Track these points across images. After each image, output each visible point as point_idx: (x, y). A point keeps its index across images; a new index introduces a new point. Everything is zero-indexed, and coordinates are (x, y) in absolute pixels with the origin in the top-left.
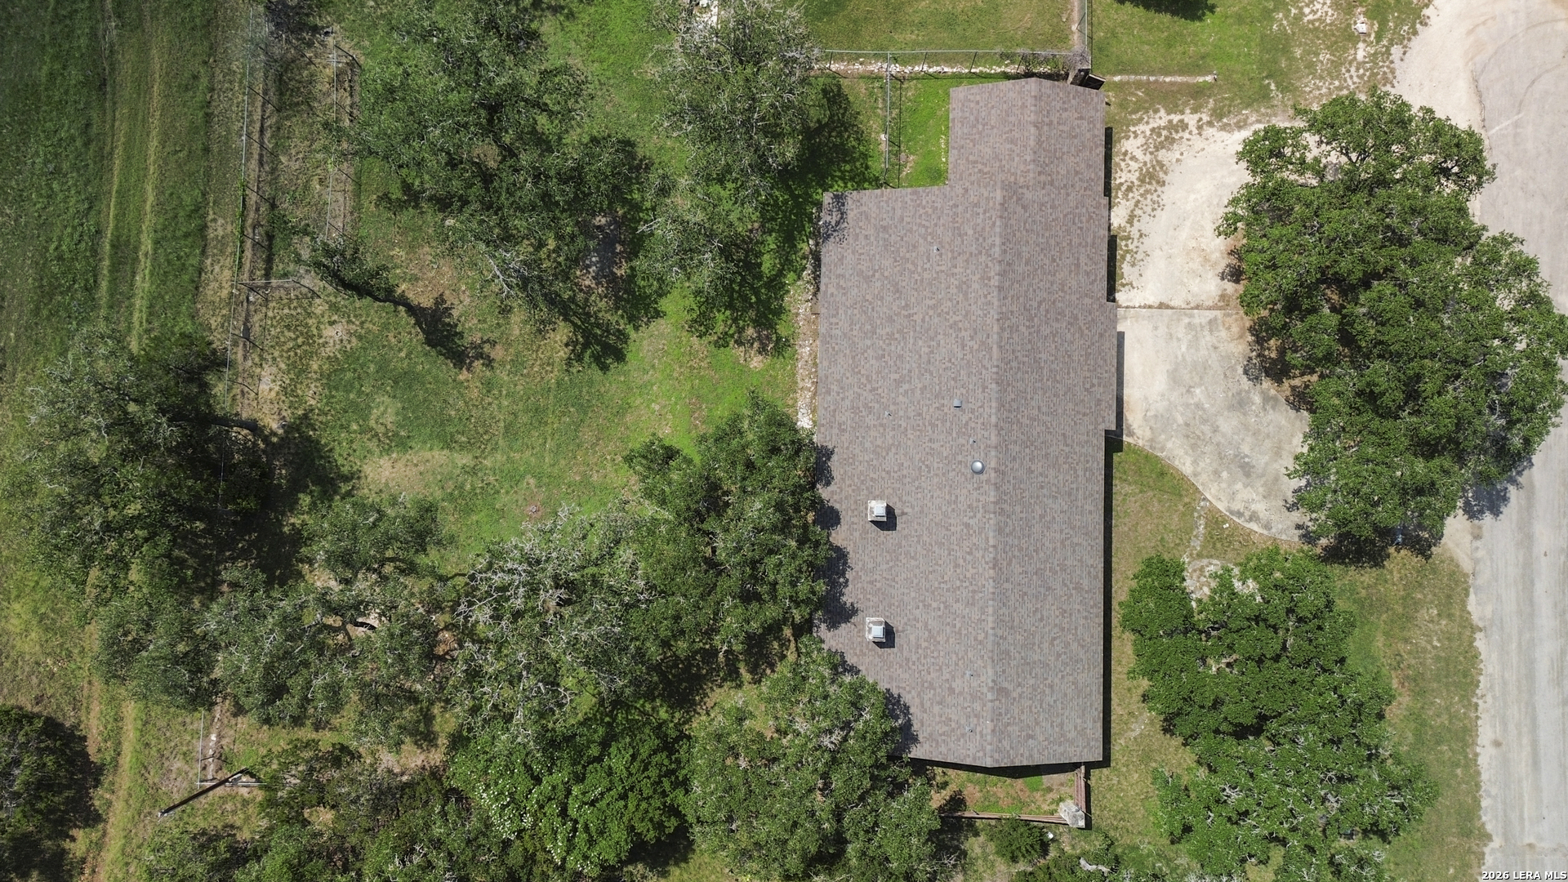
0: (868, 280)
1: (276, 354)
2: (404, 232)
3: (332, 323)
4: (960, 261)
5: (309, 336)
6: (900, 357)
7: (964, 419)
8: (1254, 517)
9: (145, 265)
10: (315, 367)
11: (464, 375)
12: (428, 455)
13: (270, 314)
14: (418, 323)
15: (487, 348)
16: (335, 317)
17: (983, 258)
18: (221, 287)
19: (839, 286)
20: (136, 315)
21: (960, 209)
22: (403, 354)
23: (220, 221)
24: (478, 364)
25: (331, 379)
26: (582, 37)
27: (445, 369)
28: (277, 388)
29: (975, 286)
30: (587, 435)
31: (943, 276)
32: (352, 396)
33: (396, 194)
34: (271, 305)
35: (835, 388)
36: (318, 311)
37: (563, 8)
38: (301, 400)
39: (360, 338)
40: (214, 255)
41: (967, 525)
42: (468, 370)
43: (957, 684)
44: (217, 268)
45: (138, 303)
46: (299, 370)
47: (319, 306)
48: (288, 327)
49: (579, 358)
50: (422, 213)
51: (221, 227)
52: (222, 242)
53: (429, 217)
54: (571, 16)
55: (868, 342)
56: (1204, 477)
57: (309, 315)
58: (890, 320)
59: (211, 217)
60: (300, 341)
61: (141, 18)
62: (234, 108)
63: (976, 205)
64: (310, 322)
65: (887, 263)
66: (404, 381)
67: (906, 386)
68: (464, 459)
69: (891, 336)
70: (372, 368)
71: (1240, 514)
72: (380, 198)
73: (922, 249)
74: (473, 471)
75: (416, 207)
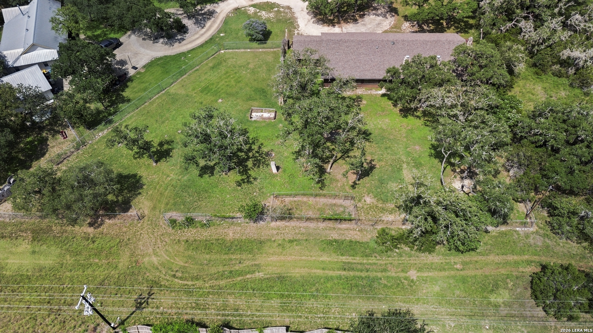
0: (344, 68)
1: (378, 216)
2: (331, 183)
3: (365, 201)
4: (341, 48)
5: (370, 208)
6: (365, 61)
7: (381, 46)
8: (391, 23)
9: (350, 259)
10: (381, 205)
11: (377, 166)
12: (405, 175)
13: (364, 219)
14: (362, 178)
15: (368, 161)
16: (363, 201)
17: (341, 43)
18: (356, 234)
19: (346, 74)
20: (370, 261)
21: (328, 48)
22: (373, 182)
23: (332, 235)
24: (373, 163)
25: (385, 201)
26: (269, 141)
27: (375, 171)
28: (390, 216)
29: (347, 44)
30: (392, 137)
31: (344, 52)
32: (389, 195)
33: (320, 185)
34: (361, 219)
35: (374, 75)
36: (361, 205)
37: (259, 146)
38: (393, 209)
39: (369, 194)
40: (345, 237)
41: (407, 45)
42: (376, 165)
43: (447, 47)
44: (350, 236)
45: (365, 261)
46: (383, 210)
47: (360, 205)
48: (368, 213)
49: (369, 139)
50: (325, 178)
51: (335, 236)
52: (340, 235)
53: (326, 177)
54: (262, 144)
55: (361, 68)
56: (383, 29)
57: (363, 208)
58: (355, 63)
59: (331, 238)
60: (372, 210)
61: (256, 265)
62: (291, 232)
63: (327, 44)
64: (365, 207)
65: (340, 64)
66: (381, 182)
67: (373, 59)
68: (405, 166)
69: (359, 63)
70: (379, 190)
71: (390, 25)
72: (321, 189)
73: (337, 56)
74: (408, 164)
75: (323, 180)
